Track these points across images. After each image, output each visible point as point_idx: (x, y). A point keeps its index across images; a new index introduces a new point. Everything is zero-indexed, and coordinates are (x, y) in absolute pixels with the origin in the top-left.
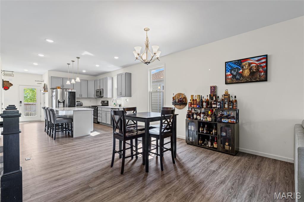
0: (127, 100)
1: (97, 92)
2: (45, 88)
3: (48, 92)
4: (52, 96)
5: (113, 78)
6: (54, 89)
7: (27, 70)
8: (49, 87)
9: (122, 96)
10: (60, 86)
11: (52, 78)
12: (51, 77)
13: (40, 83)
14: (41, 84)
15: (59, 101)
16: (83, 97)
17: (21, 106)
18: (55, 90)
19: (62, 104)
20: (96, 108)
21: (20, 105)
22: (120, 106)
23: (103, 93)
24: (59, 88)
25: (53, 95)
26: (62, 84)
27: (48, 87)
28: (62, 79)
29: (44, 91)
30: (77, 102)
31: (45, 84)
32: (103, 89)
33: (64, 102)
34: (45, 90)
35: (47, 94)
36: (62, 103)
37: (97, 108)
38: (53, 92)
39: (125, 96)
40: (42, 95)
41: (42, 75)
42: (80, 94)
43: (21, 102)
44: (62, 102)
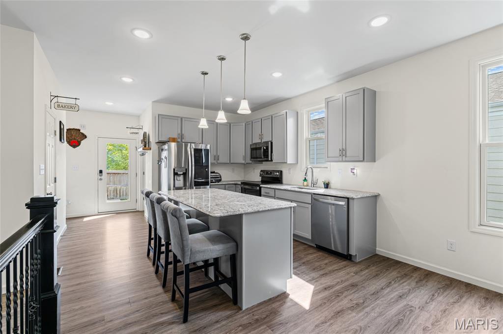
0: (355, 171)
1: (252, 149)
2: (145, 142)
3: (151, 151)
4: (160, 160)
5: (298, 113)
6: (164, 143)
7: (112, 104)
8: (153, 140)
9: (347, 159)
10: (175, 136)
11: (160, 119)
12: (159, 115)
13: (135, 131)
14: (137, 133)
15: (175, 172)
16: (221, 160)
17: (101, 179)
18: (166, 147)
19: (181, 178)
20: (258, 188)
21: (99, 177)
22: (327, 186)
23: (272, 152)
24: (174, 140)
25: (163, 157)
26: (179, 132)
27: (151, 140)
28: (179, 119)
29: (143, 149)
30: (211, 173)
31: (145, 134)
32: (272, 143)
33: (185, 174)
34: (145, 146)
35: (149, 155)
36: (182, 176)
37: (260, 188)
38: (162, 150)
39: (363, 160)
40: (140, 158)
41: (138, 117)
42: (215, 154)
43: (101, 172)
44: (181, 174)
